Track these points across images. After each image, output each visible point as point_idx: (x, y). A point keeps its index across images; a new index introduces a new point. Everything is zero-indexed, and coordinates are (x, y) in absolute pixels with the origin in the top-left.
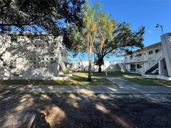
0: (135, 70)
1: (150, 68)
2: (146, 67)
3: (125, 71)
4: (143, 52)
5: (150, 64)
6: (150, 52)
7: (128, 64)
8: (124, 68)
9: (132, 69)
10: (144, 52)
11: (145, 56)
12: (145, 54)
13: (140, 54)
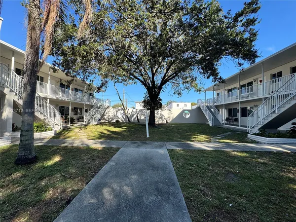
0: (236, 120)
1: (274, 116)
2: (262, 115)
3: (212, 123)
4: (255, 77)
5: (273, 107)
7: (221, 106)
8: (212, 117)
9: (230, 119)
10: (260, 77)
11: (260, 87)
12: (261, 81)
13: (250, 84)
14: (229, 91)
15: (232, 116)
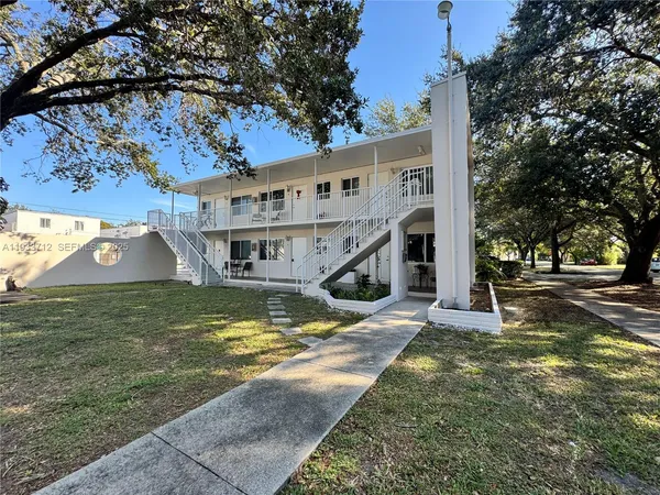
0: (249, 267)
4: (289, 183)
6: (319, 186)
10: (297, 183)
12: (299, 192)
13: (279, 194)
14: (235, 201)
15: (238, 258)
